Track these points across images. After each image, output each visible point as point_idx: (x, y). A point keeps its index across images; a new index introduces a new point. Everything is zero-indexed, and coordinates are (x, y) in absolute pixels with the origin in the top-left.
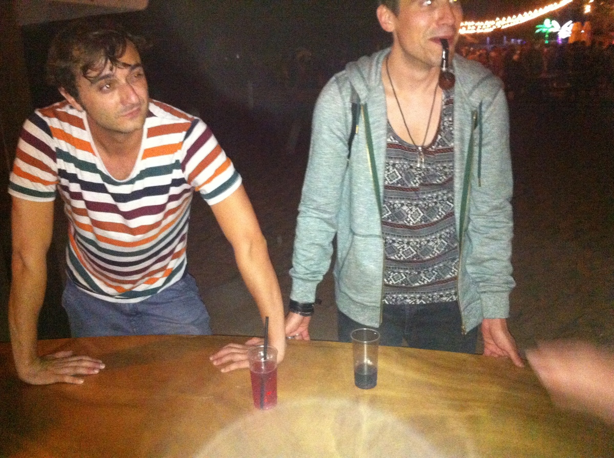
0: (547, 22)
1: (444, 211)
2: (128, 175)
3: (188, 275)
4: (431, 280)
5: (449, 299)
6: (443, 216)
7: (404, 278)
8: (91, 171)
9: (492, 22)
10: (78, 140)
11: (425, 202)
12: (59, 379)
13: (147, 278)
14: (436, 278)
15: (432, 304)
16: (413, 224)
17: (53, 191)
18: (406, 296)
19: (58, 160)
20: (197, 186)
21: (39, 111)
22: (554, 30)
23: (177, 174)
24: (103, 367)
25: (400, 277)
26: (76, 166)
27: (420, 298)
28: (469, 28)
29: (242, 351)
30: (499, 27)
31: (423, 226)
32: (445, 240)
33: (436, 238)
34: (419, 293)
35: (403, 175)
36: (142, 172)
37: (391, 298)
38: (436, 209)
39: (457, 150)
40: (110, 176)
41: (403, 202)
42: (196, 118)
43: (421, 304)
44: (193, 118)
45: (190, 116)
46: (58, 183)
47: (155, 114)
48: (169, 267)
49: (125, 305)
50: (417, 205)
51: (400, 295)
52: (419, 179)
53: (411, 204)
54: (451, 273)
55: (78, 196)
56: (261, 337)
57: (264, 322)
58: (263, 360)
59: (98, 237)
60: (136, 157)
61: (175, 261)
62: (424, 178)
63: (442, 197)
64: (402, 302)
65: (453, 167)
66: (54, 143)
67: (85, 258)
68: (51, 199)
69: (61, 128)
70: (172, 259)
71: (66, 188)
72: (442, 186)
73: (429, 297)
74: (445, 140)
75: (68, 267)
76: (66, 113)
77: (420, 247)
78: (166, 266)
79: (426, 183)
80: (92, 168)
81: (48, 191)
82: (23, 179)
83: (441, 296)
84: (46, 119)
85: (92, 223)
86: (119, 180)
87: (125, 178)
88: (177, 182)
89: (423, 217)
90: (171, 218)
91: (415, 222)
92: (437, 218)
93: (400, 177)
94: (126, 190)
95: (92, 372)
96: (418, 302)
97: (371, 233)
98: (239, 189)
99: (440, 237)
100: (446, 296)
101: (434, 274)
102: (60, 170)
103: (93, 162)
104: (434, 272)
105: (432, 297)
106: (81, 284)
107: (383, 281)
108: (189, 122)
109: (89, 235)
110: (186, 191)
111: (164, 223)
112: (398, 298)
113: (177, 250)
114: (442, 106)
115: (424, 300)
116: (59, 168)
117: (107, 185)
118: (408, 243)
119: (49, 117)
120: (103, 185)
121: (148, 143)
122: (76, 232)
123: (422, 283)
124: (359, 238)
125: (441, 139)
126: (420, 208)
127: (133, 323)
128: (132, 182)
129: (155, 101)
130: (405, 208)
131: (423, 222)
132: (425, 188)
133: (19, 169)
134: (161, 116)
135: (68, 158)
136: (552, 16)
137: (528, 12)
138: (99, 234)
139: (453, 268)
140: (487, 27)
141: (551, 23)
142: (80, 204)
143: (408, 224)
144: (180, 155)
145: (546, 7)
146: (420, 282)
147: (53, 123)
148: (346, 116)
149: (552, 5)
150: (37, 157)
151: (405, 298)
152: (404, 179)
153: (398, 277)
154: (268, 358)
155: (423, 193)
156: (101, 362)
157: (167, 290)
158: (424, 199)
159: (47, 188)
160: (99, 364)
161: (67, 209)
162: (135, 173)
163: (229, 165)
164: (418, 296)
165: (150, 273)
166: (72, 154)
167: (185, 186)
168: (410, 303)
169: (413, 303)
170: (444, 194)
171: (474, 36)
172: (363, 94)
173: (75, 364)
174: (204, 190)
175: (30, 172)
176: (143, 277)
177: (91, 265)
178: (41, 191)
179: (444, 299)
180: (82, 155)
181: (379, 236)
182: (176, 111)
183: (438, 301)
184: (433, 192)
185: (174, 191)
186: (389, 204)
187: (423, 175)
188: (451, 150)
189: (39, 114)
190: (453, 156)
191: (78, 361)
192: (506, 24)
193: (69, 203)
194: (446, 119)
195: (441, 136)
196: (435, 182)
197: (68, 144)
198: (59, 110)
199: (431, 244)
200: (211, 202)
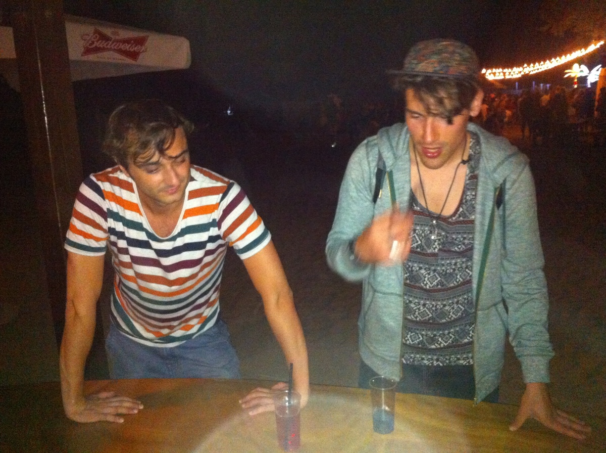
0: (576, 66)
1: (462, 278)
2: (170, 233)
3: (221, 322)
4: (447, 343)
5: (466, 362)
6: (460, 282)
7: (421, 339)
8: (137, 230)
9: (521, 69)
10: (127, 201)
11: (443, 268)
12: (102, 418)
13: (183, 325)
14: (453, 342)
15: (448, 366)
16: (430, 287)
17: (103, 246)
18: (424, 357)
19: (109, 219)
20: (230, 241)
21: (94, 176)
22: (583, 74)
23: (214, 231)
24: (141, 407)
25: (417, 337)
26: (124, 225)
27: (437, 360)
28: (497, 74)
29: (269, 396)
30: (527, 72)
31: (439, 290)
32: (462, 305)
33: (453, 303)
34: (436, 355)
35: (423, 240)
36: (182, 230)
37: (409, 358)
38: (454, 275)
39: (477, 223)
40: (154, 233)
41: (421, 265)
42: (231, 181)
43: (438, 365)
44: (229, 181)
45: (226, 180)
46: (108, 239)
47: (195, 178)
48: (205, 315)
49: (162, 349)
50: (435, 271)
51: (418, 356)
52: (439, 244)
53: (429, 269)
54: (468, 338)
55: (125, 251)
56: (286, 382)
57: (289, 368)
58: (287, 404)
59: (140, 287)
60: (178, 217)
61: (208, 310)
62: (443, 243)
63: (461, 265)
64: (419, 363)
65: (473, 239)
66: (106, 205)
67: (127, 305)
68: (103, 254)
69: (112, 192)
70: (207, 307)
71: (115, 244)
72: (461, 254)
73: (447, 359)
74: (466, 212)
75: (112, 314)
76: (117, 179)
77: (436, 310)
78: (202, 314)
79: (445, 249)
80: (138, 226)
81: (99, 246)
82: (77, 235)
83: (459, 359)
84: (99, 183)
85: (136, 275)
86: (162, 237)
87: (167, 236)
88: (212, 239)
89: (440, 281)
90: (206, 270)
91: (431, 286)
92: (454, 284)
93: (419, 242)
94: (167, 246)
95: (131, 412)
96: (435, 363)
97: (392, 292)
98: (269, 244)
99: (457, 303)
100: (463, 359)
101: (451, 337)
102: (110, 228)
103: (140, 221)
104: (451, 335)
105: (449, 359)
106: (124, 330)
107: (402, 341)
108: (225, 185)
109: (133, 285)
110: (220, 246)
111: (201, 275)
112: (416, 358)
113: (212, 300)
114: (466, 181)
115: (441, 362)
116: (109, 226)
117: (151, 241)
118: (424, 305)
119: (102, 181)
120: (148, 241)
121: (189, 204)
122: (120, 281)
123: (439, 346)
124: (380, 295)
125: (463, 211)
126: (437, 273)
127: (169, 366)
128: (174, 239)
129: (195, 166)
130: (423, 271)
131: (439, 286)
132: (445, 254)
133: (74, 227)
134: (201, 181)
135: (117, 217)
136: (580, 61)
137: (555, 58)
138: (141, 285)
139: (471, 332)
140: (515, 73)
141: (580, 68)
142: (126, 258)
143: (425, 287)
144: (216, 215)
145: (573, 53)
146: (437, 345)
147: (106, 186)
148: (370, 178)
149: (579, 51)
150: (91, 217)
151: (423, 359)
152: (423, 244)
153: (415, 337)
154: (292, 403)
155: (442, 259)
156: (140, 402)
157: (200, 336)
158: (443, 265)
159: (99, 244)
160: (138, 404)
161: (114, 262)
162: (176, 231)
163: (260, 223)
164: (435, 357)
165: (186, 319)
166: (121, 214)
167: (220, 242)
168: (427, 364)
169: (430, 365)
170: (463, 262)
171: (503, 82)
172: (389, 162)
173: (117, 404)
174: (237, 246)
175: (83, 230)
176: (180, 324)
177: (133, 312)
178: (93, 246)
179: (461, 362)
180: (130, 215)
181: (400, 296)
182: (214, 176)
183: (455, 364)
184: (451, 259)
185: (210, 246)
186: (408, 266)
187: (442, 241)
188: (472, 222)
189: (94, 179)
190: (473, 228)
191: (120, 401)
192: (535, 70)
193: (117, 257)
194: (469, 193)
195: (463, 208)
196: (453, 250)
197: (118, 206)
198: (111, 175)
199: (447, 308)
200: (244, 257)
